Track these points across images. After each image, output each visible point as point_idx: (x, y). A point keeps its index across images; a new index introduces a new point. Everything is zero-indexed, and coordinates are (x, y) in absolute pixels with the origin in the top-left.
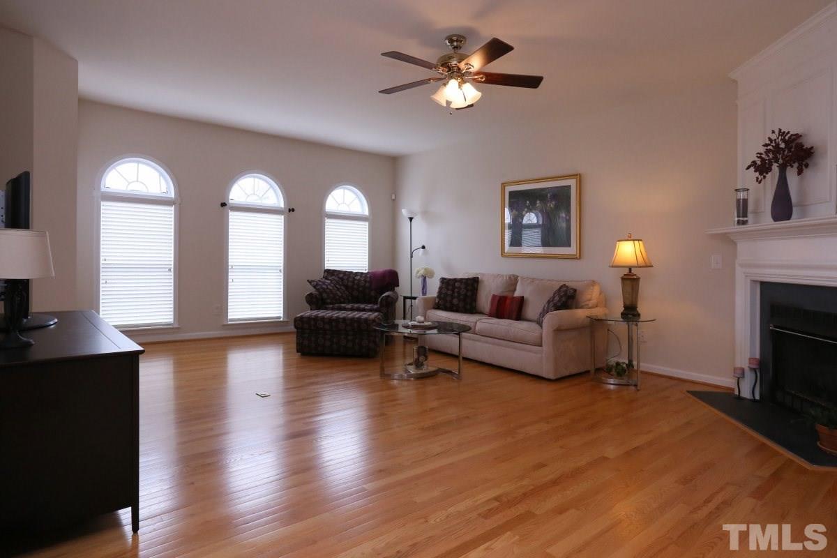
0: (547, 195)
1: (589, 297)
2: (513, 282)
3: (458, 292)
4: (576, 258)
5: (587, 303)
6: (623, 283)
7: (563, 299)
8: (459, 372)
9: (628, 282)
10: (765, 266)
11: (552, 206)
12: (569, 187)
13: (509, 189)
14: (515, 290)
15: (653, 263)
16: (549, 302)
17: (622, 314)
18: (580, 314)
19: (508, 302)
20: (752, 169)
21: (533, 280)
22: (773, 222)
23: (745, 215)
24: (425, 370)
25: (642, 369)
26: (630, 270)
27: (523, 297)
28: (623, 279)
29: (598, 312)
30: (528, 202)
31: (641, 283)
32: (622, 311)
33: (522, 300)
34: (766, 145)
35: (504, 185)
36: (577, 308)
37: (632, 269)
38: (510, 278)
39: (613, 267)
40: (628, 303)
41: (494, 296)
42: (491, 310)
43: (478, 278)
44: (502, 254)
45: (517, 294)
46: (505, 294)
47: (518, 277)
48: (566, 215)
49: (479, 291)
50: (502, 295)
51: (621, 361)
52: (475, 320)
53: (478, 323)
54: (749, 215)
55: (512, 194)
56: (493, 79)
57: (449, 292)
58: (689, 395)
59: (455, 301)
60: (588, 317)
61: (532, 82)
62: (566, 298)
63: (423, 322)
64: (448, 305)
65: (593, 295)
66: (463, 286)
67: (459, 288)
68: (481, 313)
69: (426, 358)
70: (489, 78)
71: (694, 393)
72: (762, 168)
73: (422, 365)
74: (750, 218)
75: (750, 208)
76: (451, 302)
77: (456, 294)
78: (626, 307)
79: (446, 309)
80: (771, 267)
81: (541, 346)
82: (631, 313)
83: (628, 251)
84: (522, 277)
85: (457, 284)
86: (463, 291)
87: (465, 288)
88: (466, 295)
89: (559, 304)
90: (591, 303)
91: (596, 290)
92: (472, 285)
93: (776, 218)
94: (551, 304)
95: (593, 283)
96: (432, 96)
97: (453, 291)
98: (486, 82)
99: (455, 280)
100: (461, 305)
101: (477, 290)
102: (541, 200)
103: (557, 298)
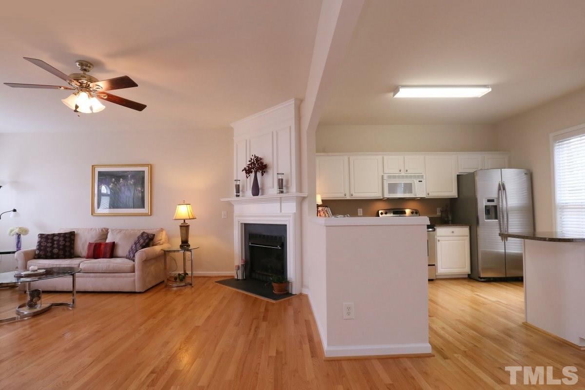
0: (128, 176)
1: (160, 238)
2: (105, 233)
3: (58, 244)
4: (149, 215)
5: (159, 242)
6: (181, 229)
7: (147, 241)
8: (73, 302)
9: (184, 228)
10: (246, 216)
11: (131, 183)
12: (144, 172)
13: (98, 170)
14: (106, 238)
15: (196, 217)
16: (135, 244)
17: (180, 246)
18: (157, 249)
19: (103, 247)
20: (244, 171)
21: (120, 231)
22: (252, 196)
23: (239, 193)
24: (38, 308)
25: (194, 275)
26: (184, 221)
27: (114, 243)
28: (181, 226)
29: (166, 246)
30: (113, 179)
31: (190, 227)
32: (180, 244)
33: (113, 245)
34: (250, 161)
35: (93, 167)
36: (153, 245)
37: (186, 221)
38: (102, 230)
39: (175, 220)
40: (184, 239)
41: (90, 244)
42: (88, 254)
43: (74, 232)
44: (92, 214)
45: (109, 240)
46: (99, 242)
47: (108, 229)
48: (142, 189)
49: (75, 242)
50: (96, 242)
51: (181, 273)
52: (78, 263)
53: (81, 264)
54: (240, 192)
55: (101, 174)
56: (112, 99)
57: (49, 245)
58: (217, 284)
59: (56, 251)
60: (162, 250)
61: (139, 107)
62: (148, 240)
63: (36, 271)
64: (49, 254)
65: (162, 237)
66: (62, 239)
67: (59, 241)
68: (79, 257)
69: (40, 298)
70: (110, 97)
71: (220, 282)
72: (248, 171)
73: (36, 304)
74: (241, 194)
75: (241, 189)
76: (51, 252)
77: (55, 246)
78: (183, 242)
79: (46, 257)
80: (249, 216)
81: (134, 272)
82: (185, 244)
83: (183, 211)
84: (111, 229)
85: (56, 238)
86: (62, 243)
87: (64, 240)
88: (64, 246)
89: (144, 244)
90: (161, 242)
91: (164, 233)
92: (70, 237)
93: (254, 195)
94: (138, 245)
95: (162, 230)
96: (62, 100)
97: (53, 243)
98: (107, 100)
99: (54, 235)
100: (61, 253)
101: (74, 240)
102: (123, 179)
103: (142, 241)
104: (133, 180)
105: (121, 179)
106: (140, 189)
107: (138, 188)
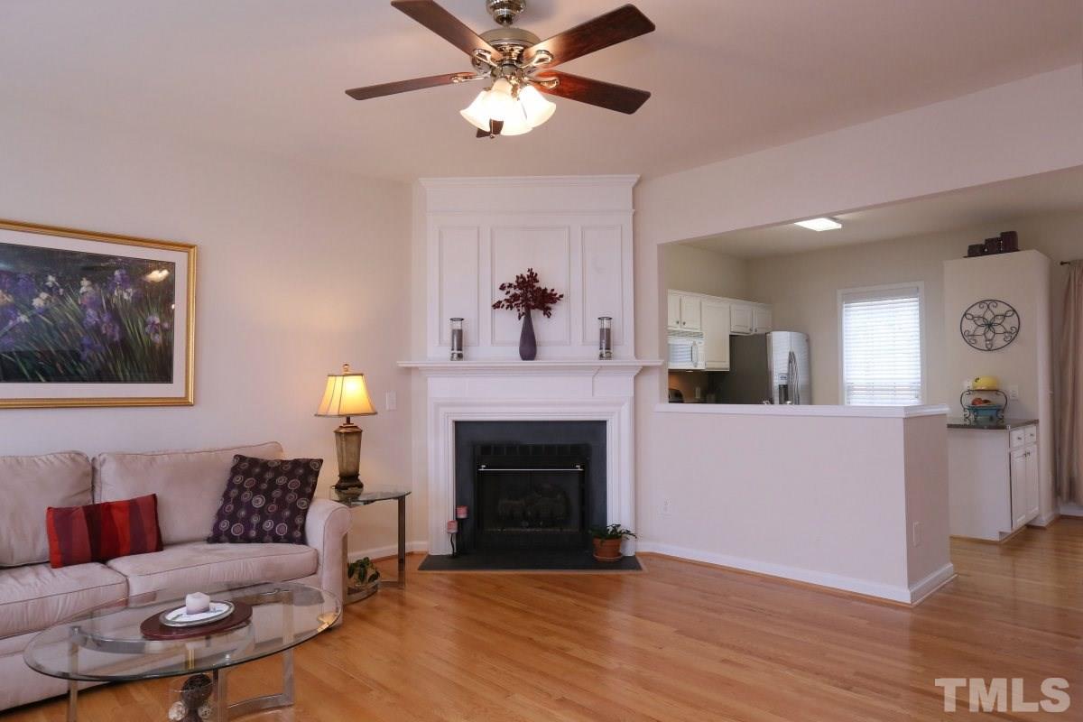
2: (86, 470)
4: (185, 404)
6: (338, 440)
9: (348, 438)
11: (126, 296)
17: (337, 487)
19: (120, 516)
22: (520, 361)
23: (460, 349)
26: (348, 420)
27: (155, 496)
33: (155, 507)
37: (352, 419)
38: (73, 460)
40: (346, 469)
47: (93, 457)
48: (162, 321)
78: (343, 477)
81: (315, 571)
82: (350, 482)
93: (524, 357)
104: (130, 290)
105: (85, 283)
106: (157, 321)
107: (150, 319)
